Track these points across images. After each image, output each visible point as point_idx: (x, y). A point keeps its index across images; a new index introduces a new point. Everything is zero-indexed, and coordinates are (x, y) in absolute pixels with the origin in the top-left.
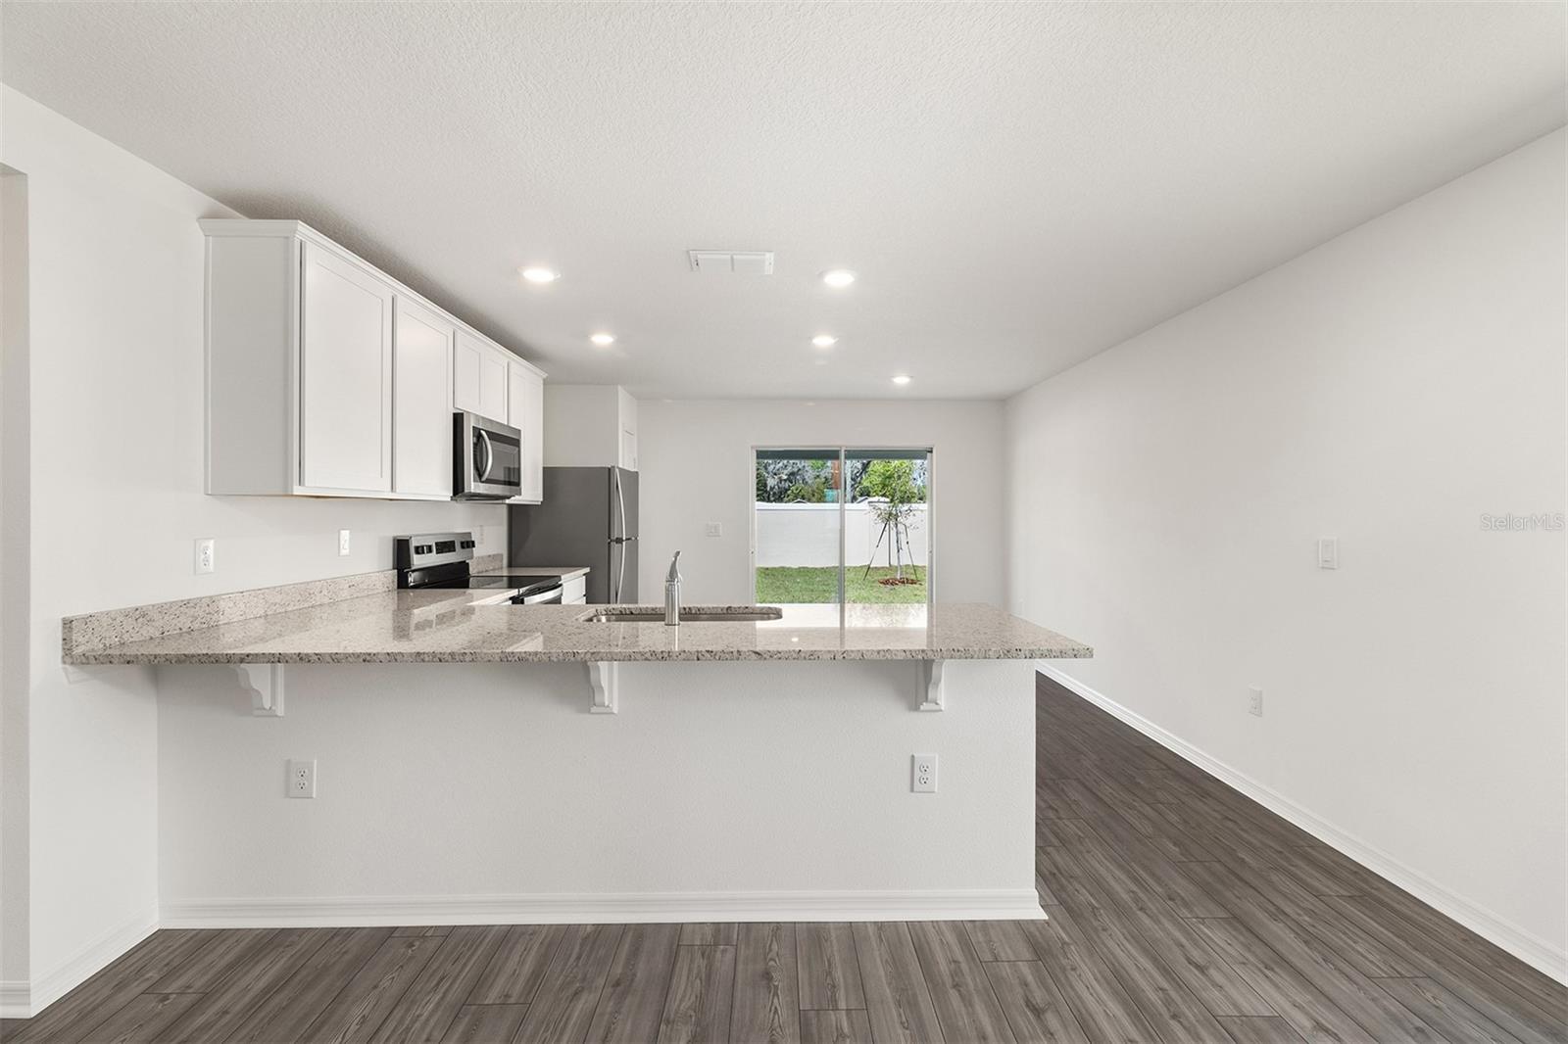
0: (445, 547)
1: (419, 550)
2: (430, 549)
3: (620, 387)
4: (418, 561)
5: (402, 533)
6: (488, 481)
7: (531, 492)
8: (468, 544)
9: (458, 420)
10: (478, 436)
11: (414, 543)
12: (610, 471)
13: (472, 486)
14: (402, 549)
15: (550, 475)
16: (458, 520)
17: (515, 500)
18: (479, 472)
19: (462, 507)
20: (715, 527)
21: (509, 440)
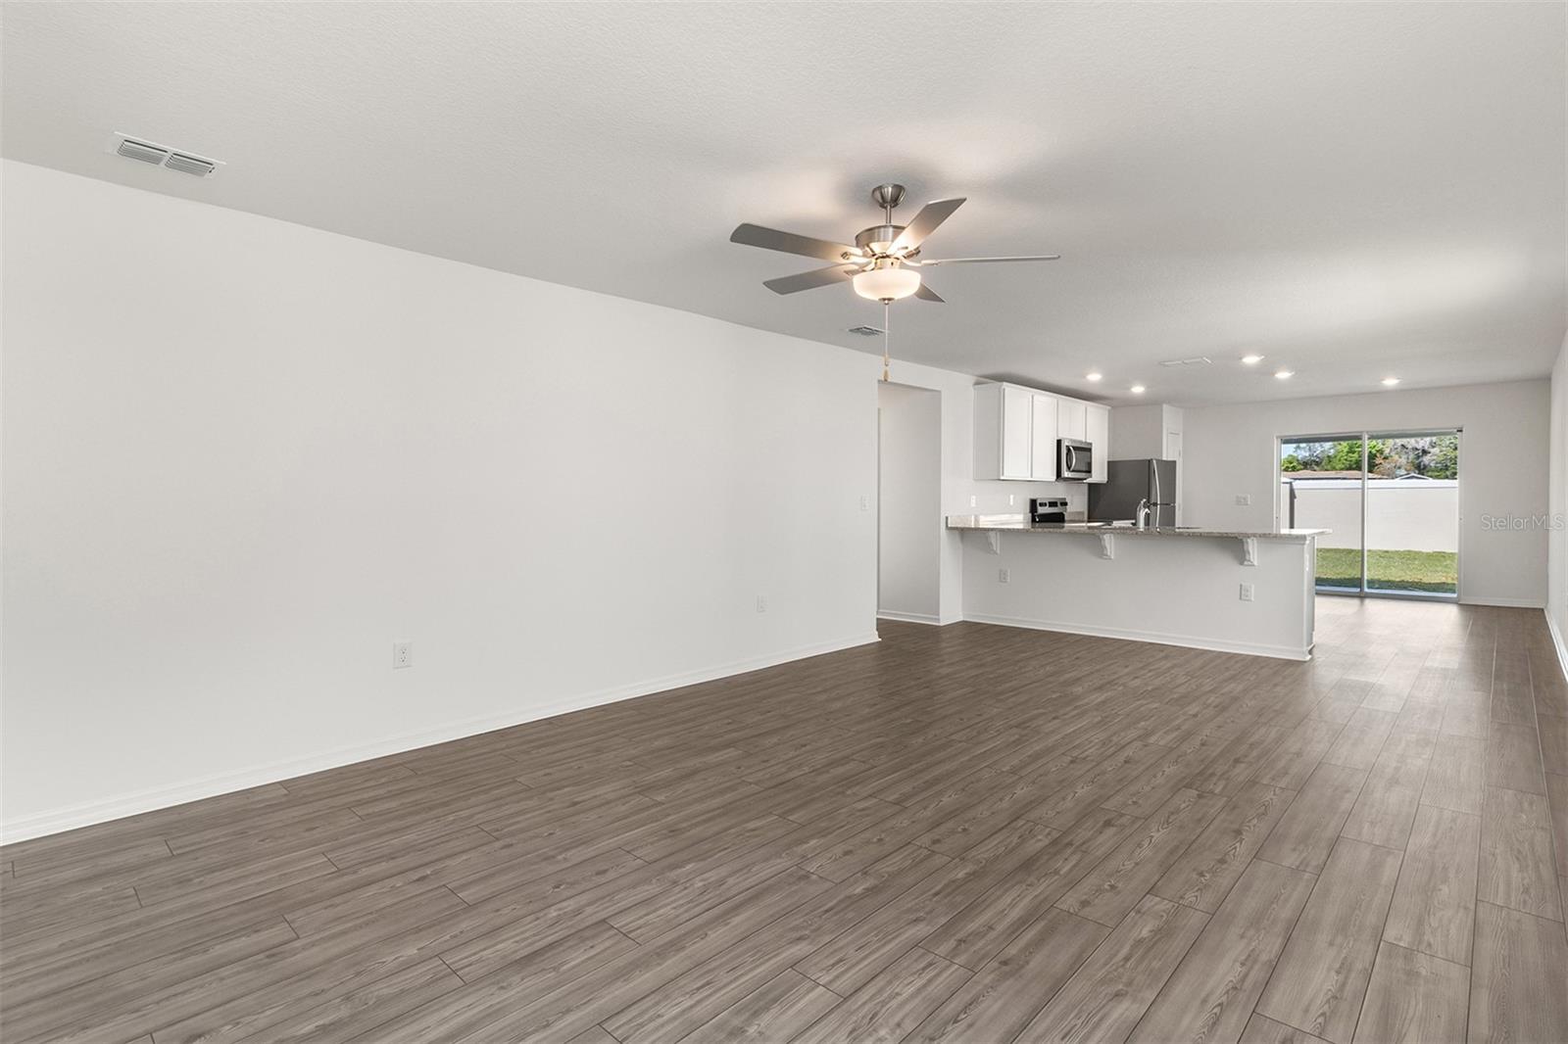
0: (1053, 504)
1: (1041, 505)
2: (1046, 505)
3: (1165, 406)
4: (1041, 510)
5: (1034, 497)
6: (1073, 471)
7: (1099, 475)
8: (1064, 504)
9: (1059, 442)
10: (1069, 450)
11: (1038, 502)
12: (1150, 462)
13: (1066, 474)
14: (1033, 503)
15: (1112, 465)
16: (1059, 492)
17: (1089, 480)
18: (1069, 468)
19: (1061, 485)
20: (1244, 499)
21: (1085, 450)
